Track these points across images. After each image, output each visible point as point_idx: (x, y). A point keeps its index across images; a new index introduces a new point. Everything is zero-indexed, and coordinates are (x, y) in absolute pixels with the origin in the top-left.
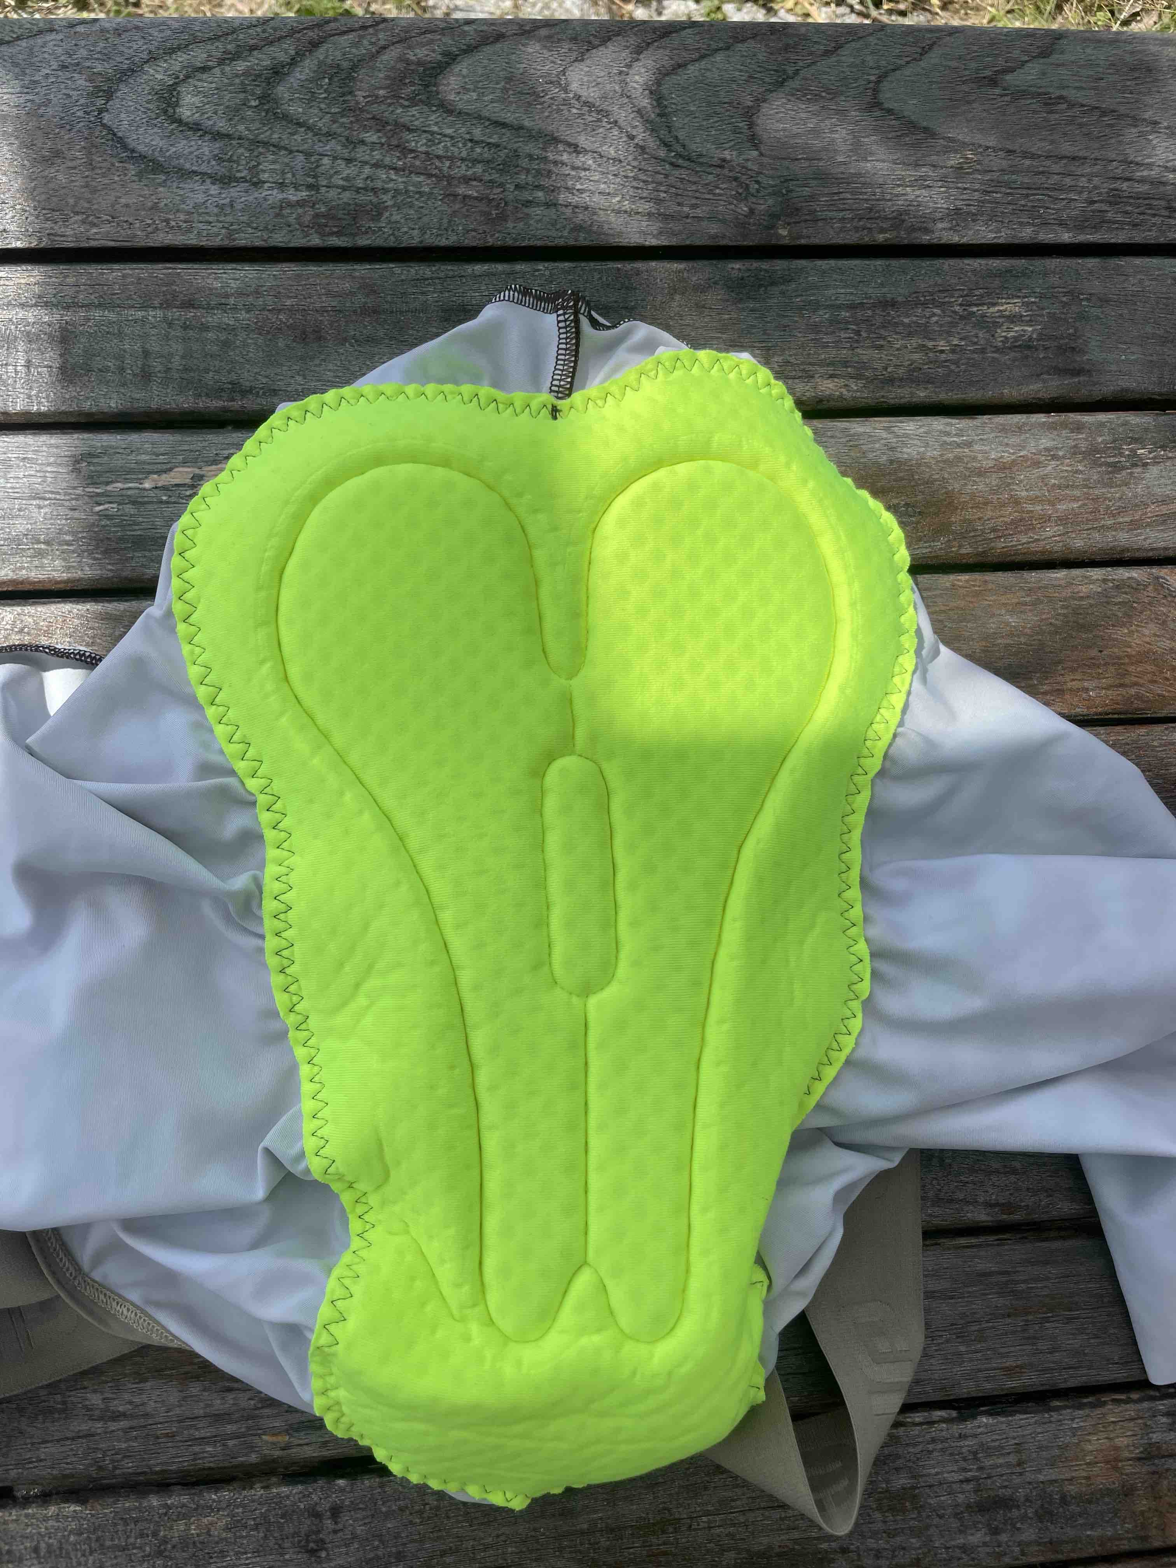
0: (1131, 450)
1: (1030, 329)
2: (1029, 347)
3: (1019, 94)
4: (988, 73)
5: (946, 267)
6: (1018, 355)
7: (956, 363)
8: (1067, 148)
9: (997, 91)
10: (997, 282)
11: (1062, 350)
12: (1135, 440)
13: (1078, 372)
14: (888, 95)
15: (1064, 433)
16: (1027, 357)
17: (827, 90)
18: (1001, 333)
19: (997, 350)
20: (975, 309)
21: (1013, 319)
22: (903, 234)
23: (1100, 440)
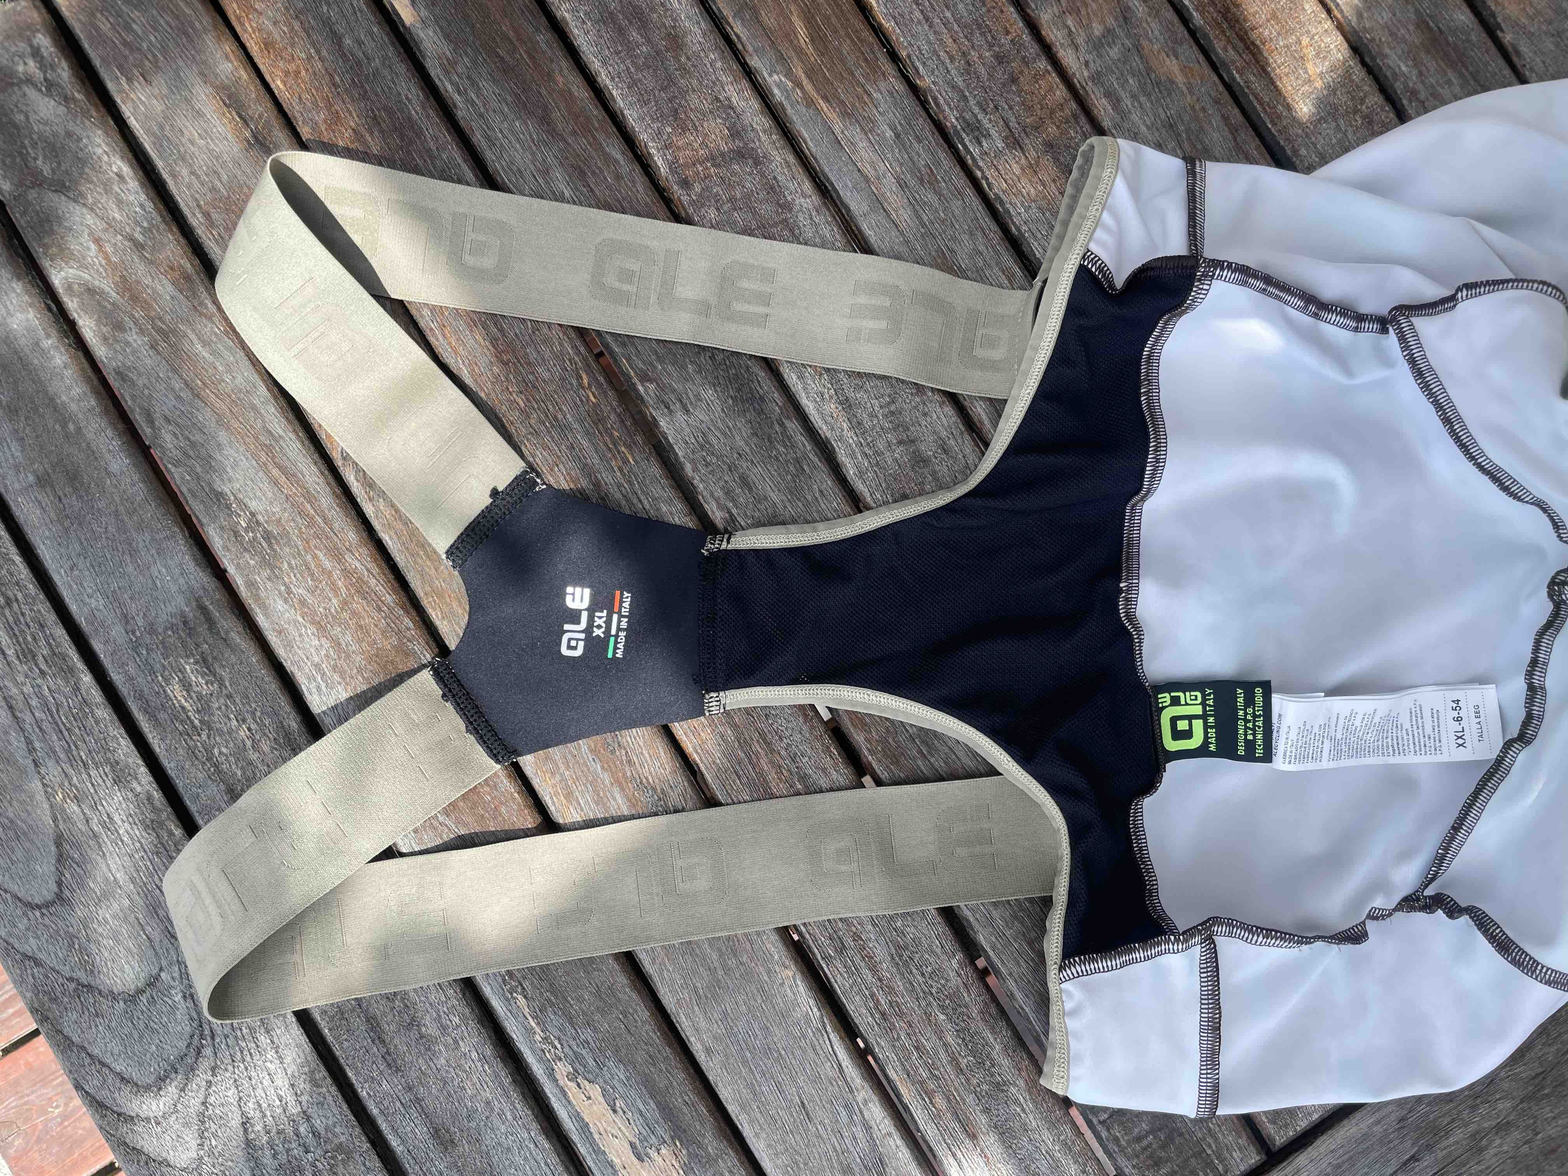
0: (247, 531)
1: (188, 667)
2: (204, 660)
5: (172, 765)
6: (216, 665)
7: (253, 713)
10: (162, 716)
11: (191, 632)
12: (236, 534)
13: (203, 609)
14: (45, 891)
15: (263, 594)
16: (215, 658)
17: (71, 945)
18: (205, 690)
19: (222, 685)
20: (196, 722)
21: (187, 686)
22: (164, 815)
23: (252, 562)
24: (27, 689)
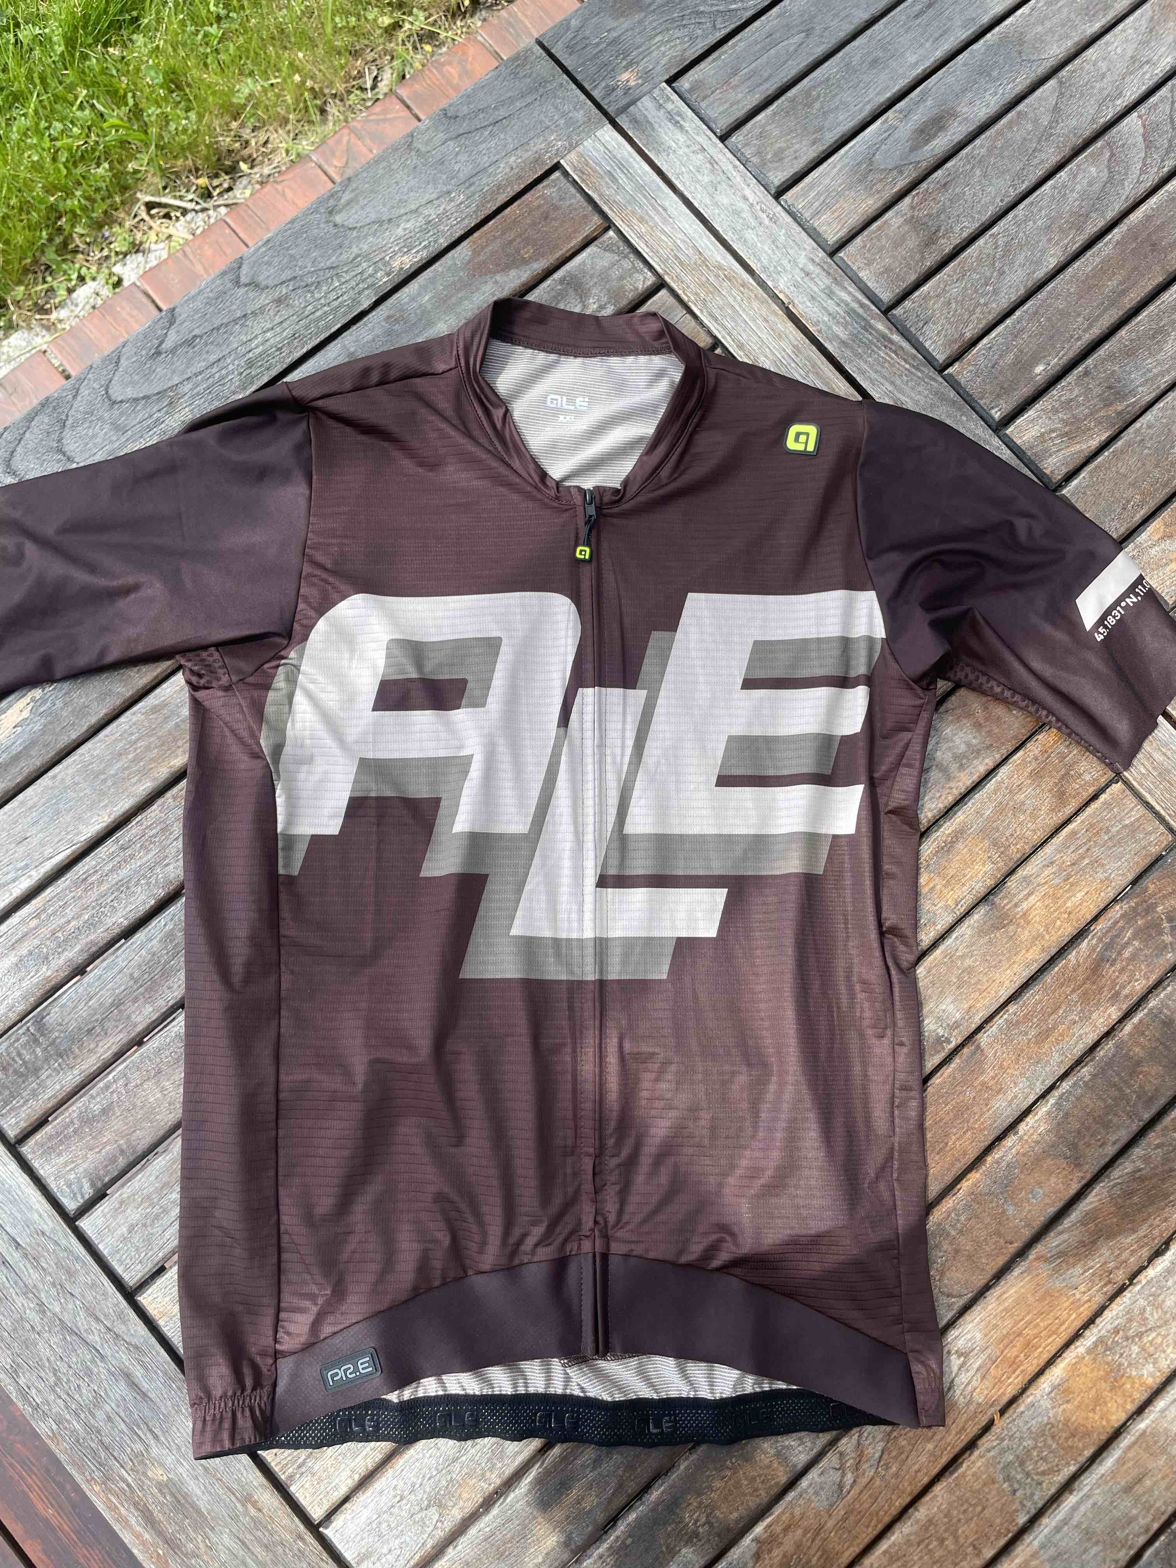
3: (173, 351)
4: (153, 351)
8: (213, 358)
9: (164, 356)
14: (117, 393)
24: (231, 367)
